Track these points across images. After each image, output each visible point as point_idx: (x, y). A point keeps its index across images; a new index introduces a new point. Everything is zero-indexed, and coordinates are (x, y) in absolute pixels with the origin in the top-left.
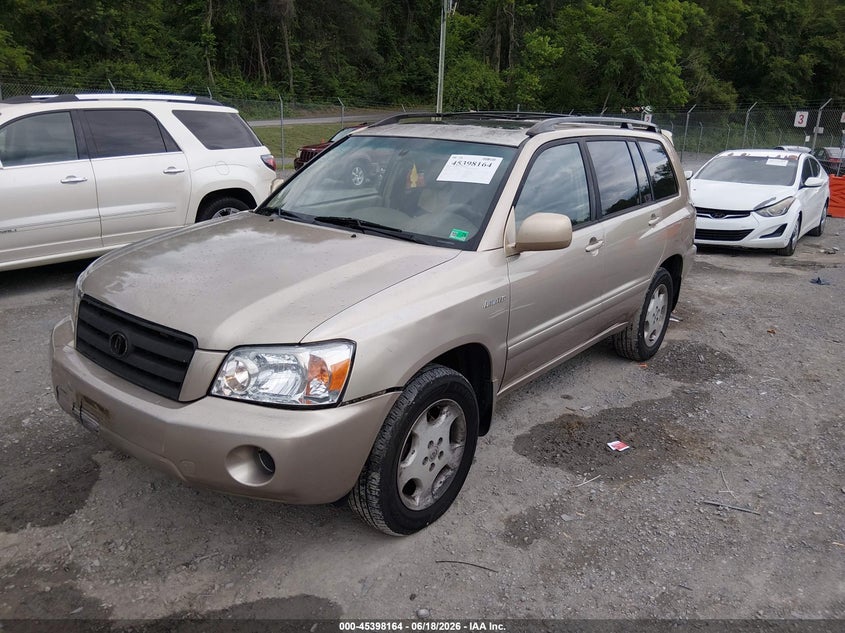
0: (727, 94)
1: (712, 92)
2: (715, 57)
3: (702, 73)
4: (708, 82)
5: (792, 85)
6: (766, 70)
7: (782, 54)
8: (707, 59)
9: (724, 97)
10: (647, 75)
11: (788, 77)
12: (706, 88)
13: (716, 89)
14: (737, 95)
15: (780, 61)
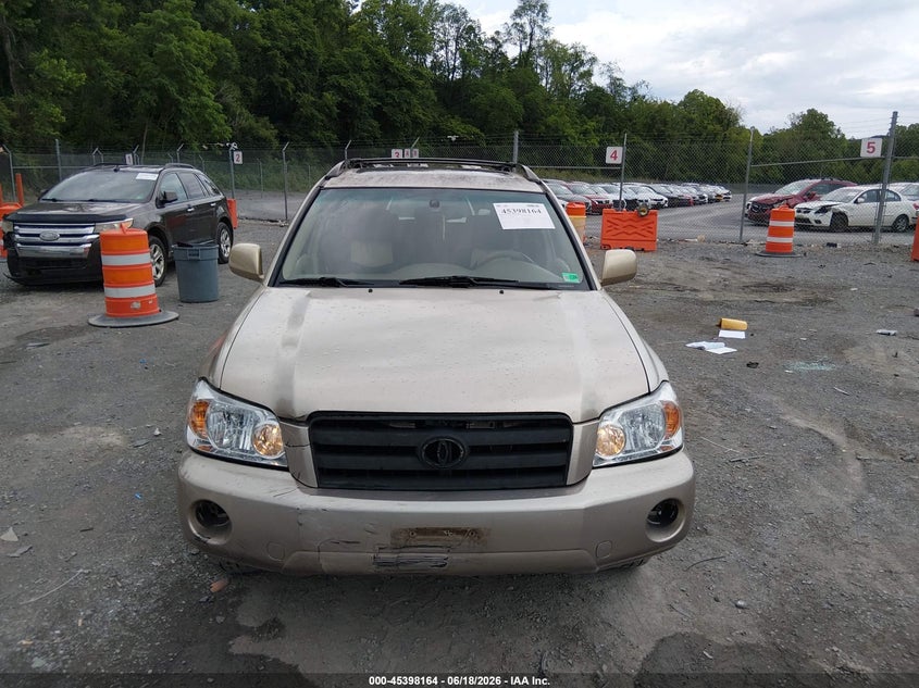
0: (267, 131)
1: (251, 128)
2: (245, 92)
3: (238, 109)
4: (247, 119)
5: (322, 121)
6: (295, 106)
7: (305, 90)
8: (237, 93)
9: (264, 133)
10: (184, 110)
11: (316, 113)
12: (244, 123)
13: (255, 125)
14: (276, 131)
15: (307, 98)
